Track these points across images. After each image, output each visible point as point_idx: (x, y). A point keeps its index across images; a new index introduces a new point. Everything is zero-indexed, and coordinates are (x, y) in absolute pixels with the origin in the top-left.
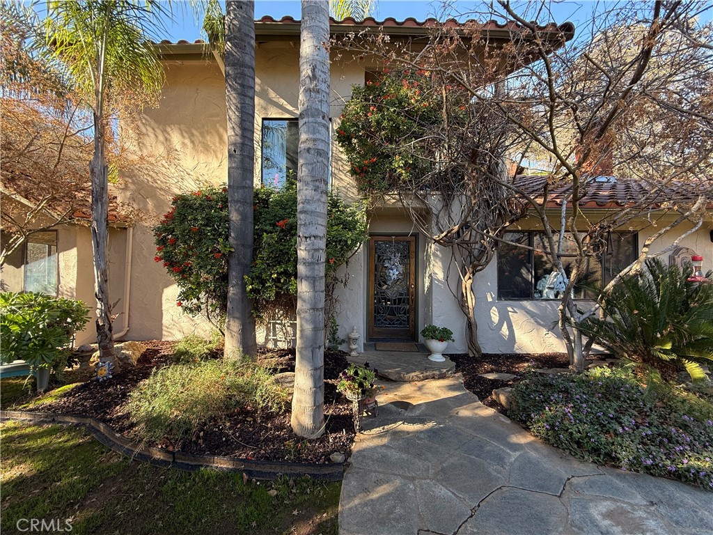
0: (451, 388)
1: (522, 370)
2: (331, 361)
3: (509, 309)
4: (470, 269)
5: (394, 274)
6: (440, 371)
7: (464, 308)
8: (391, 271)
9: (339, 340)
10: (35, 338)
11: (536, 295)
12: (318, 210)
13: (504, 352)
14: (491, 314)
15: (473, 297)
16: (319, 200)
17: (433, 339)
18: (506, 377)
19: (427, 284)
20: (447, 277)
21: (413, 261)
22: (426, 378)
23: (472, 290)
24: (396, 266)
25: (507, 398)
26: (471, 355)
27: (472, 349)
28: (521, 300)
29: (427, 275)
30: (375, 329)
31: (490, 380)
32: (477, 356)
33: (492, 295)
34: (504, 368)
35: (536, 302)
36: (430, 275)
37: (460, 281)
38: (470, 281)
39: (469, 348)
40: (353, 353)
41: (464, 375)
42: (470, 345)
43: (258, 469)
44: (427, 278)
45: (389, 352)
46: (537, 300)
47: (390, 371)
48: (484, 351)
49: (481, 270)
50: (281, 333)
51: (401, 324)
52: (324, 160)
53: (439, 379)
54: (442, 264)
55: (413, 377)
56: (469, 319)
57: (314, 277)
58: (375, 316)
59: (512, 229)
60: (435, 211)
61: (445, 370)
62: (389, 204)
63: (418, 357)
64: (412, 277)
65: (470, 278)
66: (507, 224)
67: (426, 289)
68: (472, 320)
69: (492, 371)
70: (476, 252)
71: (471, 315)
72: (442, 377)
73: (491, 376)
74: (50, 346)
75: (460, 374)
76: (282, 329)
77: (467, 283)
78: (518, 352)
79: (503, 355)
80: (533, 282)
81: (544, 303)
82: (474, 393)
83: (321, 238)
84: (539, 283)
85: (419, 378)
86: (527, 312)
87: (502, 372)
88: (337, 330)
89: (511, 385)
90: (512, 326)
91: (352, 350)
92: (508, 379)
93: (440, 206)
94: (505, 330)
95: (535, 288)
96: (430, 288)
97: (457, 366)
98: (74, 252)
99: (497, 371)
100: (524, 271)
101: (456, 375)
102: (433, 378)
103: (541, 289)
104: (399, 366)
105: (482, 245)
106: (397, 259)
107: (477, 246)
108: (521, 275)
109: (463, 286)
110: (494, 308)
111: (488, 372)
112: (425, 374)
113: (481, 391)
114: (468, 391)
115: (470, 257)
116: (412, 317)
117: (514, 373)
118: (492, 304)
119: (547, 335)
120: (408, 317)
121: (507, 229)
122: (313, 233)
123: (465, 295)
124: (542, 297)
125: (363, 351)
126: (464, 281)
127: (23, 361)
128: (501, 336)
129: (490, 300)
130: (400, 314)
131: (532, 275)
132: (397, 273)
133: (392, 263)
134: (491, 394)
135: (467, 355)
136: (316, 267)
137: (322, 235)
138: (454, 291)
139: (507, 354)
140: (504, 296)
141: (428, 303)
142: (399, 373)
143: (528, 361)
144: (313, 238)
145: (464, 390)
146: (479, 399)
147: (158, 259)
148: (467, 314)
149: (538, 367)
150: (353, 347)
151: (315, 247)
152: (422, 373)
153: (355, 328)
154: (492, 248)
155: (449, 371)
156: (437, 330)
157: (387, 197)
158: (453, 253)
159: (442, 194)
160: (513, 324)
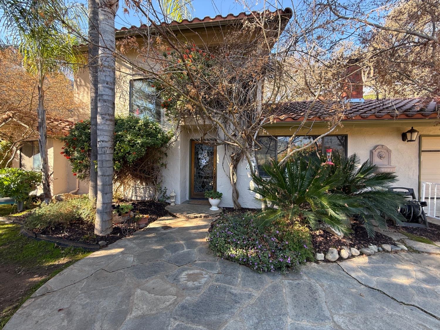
5: (204, 162)
8: (202, 160)
9: (167, 197)
10: (14, 187)
12: (104, 128)
16: (105, 123)
20: (223, 163)
21: (215, 155)
24: (205, 158)
26: (235, 208)
27: (235, 204)
32: (237, 208)
40: (172, 204)
43: (64, 243)
52: (108, 104)
55: (188, 216)
57: (102, 160)
58: (195, 186)
64: (215, 164)
74: (20, 191)
83: (106, 142)
88: (167, 191)
91: (172, 202)
98: (52, 148)
106: (206, 154)
112: (196, 215)
120: (212, 186)
122: (102, 140)
125: (179, 204)
126: (230, 166)
127: (9, 198)
129: (249, 177)
130: (208, 184)
132: (206, 161)
133: (203, 156)
137: (107, 140)
144: (101, 142)
147: (62, 153)
150: (172, 200)
151: (103, 146)
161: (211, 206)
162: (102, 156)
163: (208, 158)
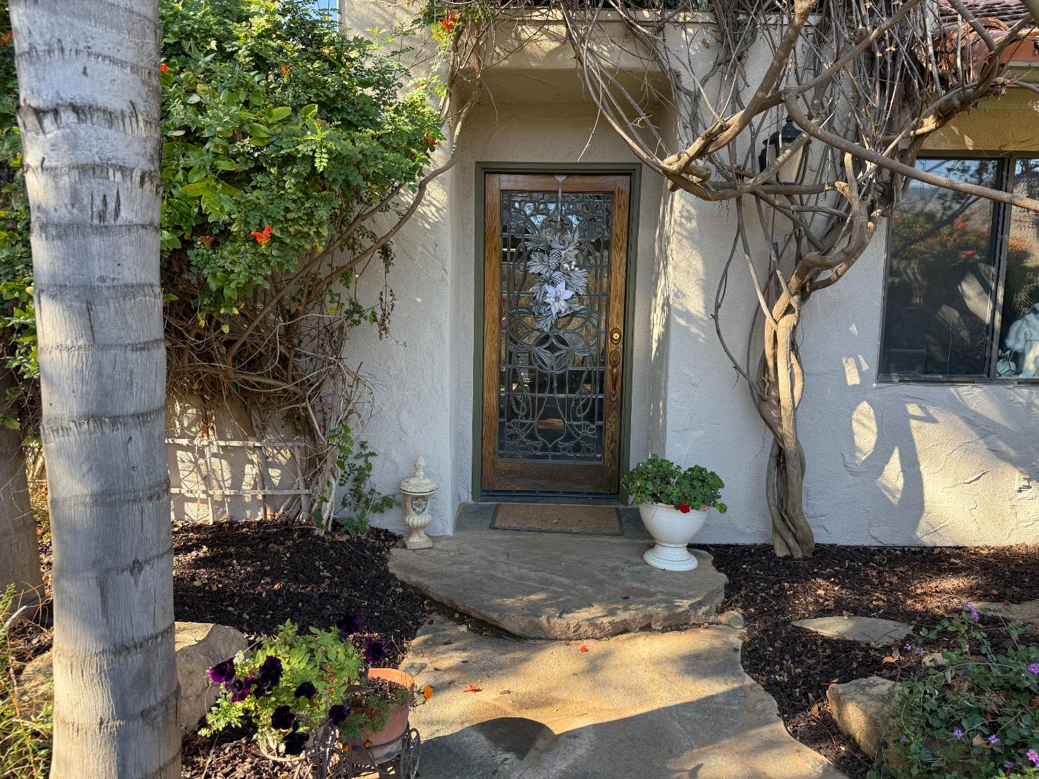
0: (696, 665)
1: (933, 603)
2: (330, 568)
3: (913, 409)
4: (793, 279)
5: (558, 298)
6: (671, 606)
7: (765, 407)
8: (550, 289)
9: (376, 500)
11: (1002, 368)
13: (887, 541)
14: (855, 424)
15: (797, 369)
17: (658, 500)
18: (883, 631)
19: (657, 331)
20: (718, 306)
21: (618, 259)
22: (622, 629)
23: (793, 347)
24: (566, 274)
25: (873, 722)
26: (780, 552)
27: (785, 533)
28: (952, 383)
29: (660, 300)
30: (502, 464)
31: (827, 641)
32: (798, 554)
33: (859, 367)
34: (878, 599)
35: (1000, 388)
36: (666, 303)
37: (757, 320)
38: (790, 320)
39: (776, 530)
40: (416, 540)
41: (748, 619)
42: (778, 521)
44: (659, 310)
45: (530, 536)
46: (1004, 382)
47: (509, 601)
48: (821, 538)
49: (828, 283)
50: (194, 477)
51: (577, 448)
53: (664, 630)
54: (705, 264)
55: (578, 626)
56: (779, 440)
58: (502, 425)
59: (943, 147)
60: (688, 81)
61: (685, 604)
62: (534, 57)
63: (612, 553)
64: (617, 307)
65: (789, 310)
66: (929, 123)
67: (655, 345)
68: (789, 445)
69: (838, 609)
70: (818, 224)
71: (786, 427)
72: (677, 624)
73: (831, 628)
75: (736, 613)
76: (197, 465)
77: (779, 325)
78: (928, 541)
79: (880, 550)
80: (998, 324)
81: (1025, 391)
82: (771, 687)
83: (110, 117)
84: (1015, 328)
85: (600, 627)
86: (968, 421)
87: (868, 612)
88: (369, 467)
89: (891, 667)
90: (918, 464)
91: (412, 530)
92: (886, 641)
93: (704, 64)
94: (893, 474)
95: (1002, 346)
96: (664, 340)
97: (731, 588)
99: (856, 611)
100: (970, 290)
101: (723, 618)
102: (647, 628)
103: (1018, 347)
104: (543, 585)
105: (841, 199)
106: (571, 252)
107: (826, 202)
108: (958, 301)
109: (768, 334)
110: (864, 406)
111: (824, 612)
112: (622, 616)
113: (793, 682)
114: (749, 681)
115: (798, 240)
116: (611, 428)
117: (908, 616)
118: (859, 393)
119: (1026, 493)
120: (600, 428)
121: (928, 145)
122: (70, 94)
123: (771, 364)
124: (1018, 372)
125: (450, 532)
126: (769, 320)
128: (879, 494)
129: (853, 378)
130: (576, 419)
131: (995, 302)
132: (569, 294)
133: (553, 262)
134: (820, 697)
135: (767, 549)
136: (97, 243)
137: (118, 104)
138: (739, 352)
139: (894, 548)
140: (899, 369)
141: (657, 390)
142: (535, 610)
143: (955, 571)
144: (68, 117)
145: (735, 674)
146: (782, 712)
148: (772, 425)
149: (985, 597)
150: (415, 520)
151: (83, 157)
152: (612, 613)
153: (422, 462)
154: (871, 208)
155: (700, 604)
156: (672, 474)
157: (528, 32)
158: (740, 229)
159: (718, 24)
160: (921, 457)
161: (649, 541)
162: (85, 251)
163: (581, 279)
